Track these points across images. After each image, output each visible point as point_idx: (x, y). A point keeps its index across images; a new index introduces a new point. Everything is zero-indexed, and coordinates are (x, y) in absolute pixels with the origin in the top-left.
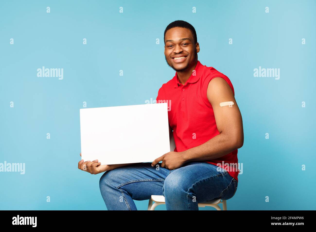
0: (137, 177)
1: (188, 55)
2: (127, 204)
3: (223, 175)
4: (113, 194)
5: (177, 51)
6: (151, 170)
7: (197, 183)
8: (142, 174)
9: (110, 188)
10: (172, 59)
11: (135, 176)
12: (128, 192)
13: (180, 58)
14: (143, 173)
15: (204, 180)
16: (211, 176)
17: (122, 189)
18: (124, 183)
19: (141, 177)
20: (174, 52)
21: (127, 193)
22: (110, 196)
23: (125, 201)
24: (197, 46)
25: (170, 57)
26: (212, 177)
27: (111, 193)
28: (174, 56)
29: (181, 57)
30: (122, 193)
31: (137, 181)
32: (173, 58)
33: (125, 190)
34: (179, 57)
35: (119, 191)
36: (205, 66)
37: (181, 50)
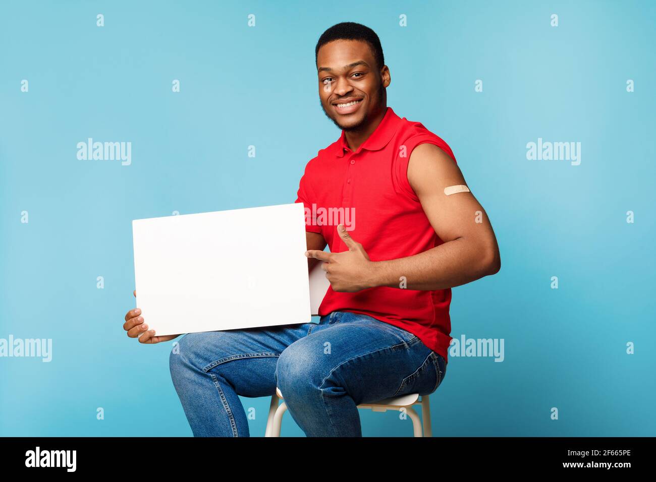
0: (243, 348)
1: (364, 97)
2: (225, 404)
3: (406, 345)
4: (197, 384)
5: (342, 90)
6: (272, 335)
7: (342, 366)
8: (254, 342)
9: (190, 372)
10: (333, 107)
11: (240, 346)
12: (227, 380)
13: (348, 104)
14: (256, 341)
15: (359, 358)
16: (377, 350)
17: (215, 373)
18: (217, 362)
19: (252, 349)
20: (336, 92)
21: (225, 381)
22: (190, 386)
23: (221, 398)
24: (384, 74)
25: (330, 103)
26: (379, 352)
27: (193, 382)
28: (335, 100)
29: (350, 102)
30: (215, 381)
31: (243, 356)
32: (336, 105)
33: (222, 376)
34: (346, 103)
35: (210, 377)
36: (405, 119)
37: (349, 89)
